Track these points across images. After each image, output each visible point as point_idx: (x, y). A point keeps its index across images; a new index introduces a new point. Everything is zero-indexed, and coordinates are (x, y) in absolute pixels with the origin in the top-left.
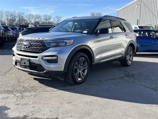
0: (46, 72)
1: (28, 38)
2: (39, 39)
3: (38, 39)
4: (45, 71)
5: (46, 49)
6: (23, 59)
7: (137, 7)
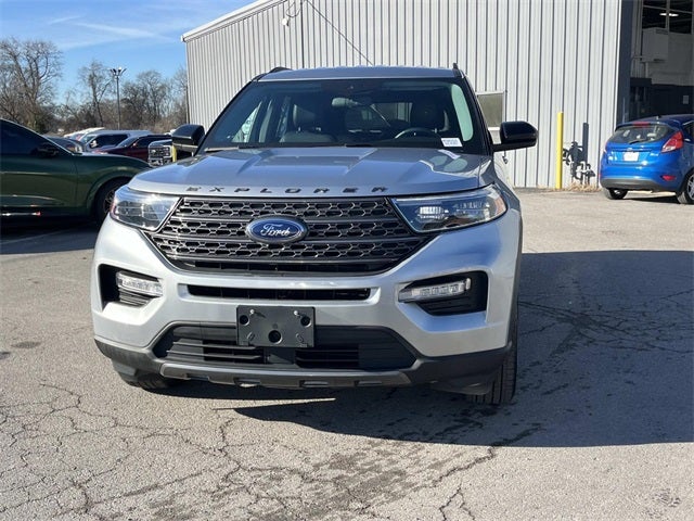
0: (422, 365)
1: (264, 191)
2: (353, 191)
3: (347, 191)
4: (417, 363)
5: (409, 243)
6: (259, 311)
7: (284, 22)
